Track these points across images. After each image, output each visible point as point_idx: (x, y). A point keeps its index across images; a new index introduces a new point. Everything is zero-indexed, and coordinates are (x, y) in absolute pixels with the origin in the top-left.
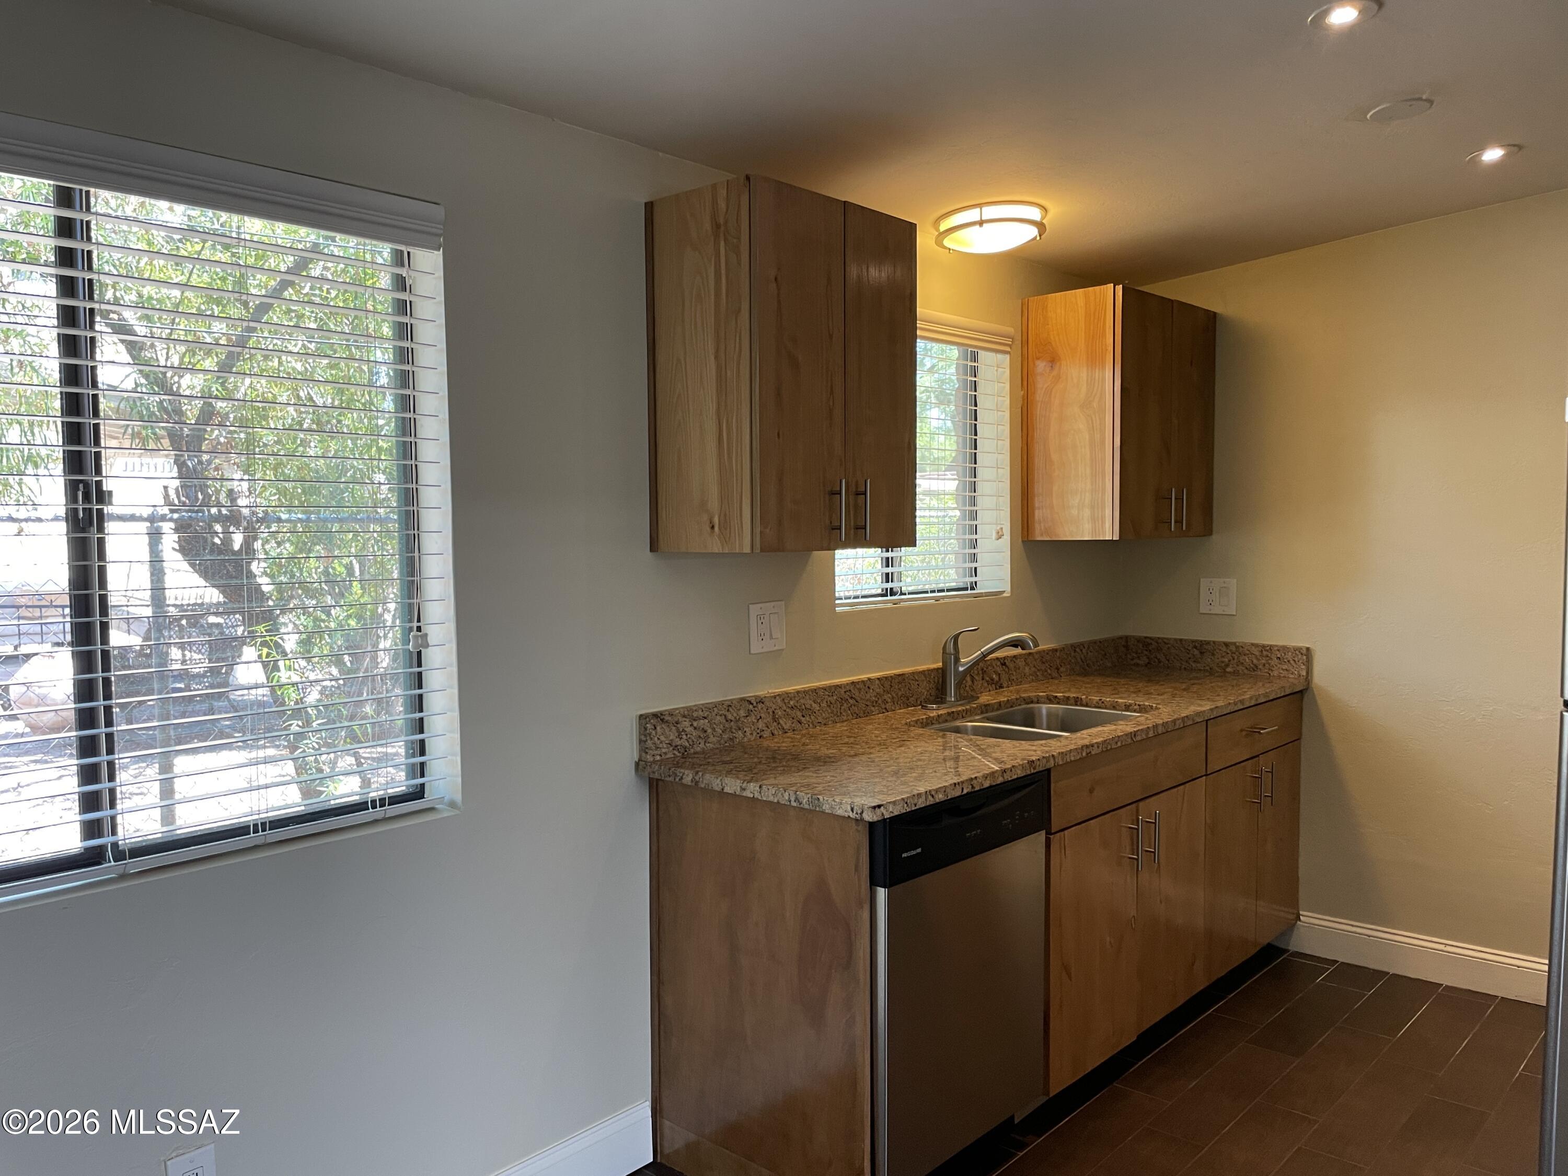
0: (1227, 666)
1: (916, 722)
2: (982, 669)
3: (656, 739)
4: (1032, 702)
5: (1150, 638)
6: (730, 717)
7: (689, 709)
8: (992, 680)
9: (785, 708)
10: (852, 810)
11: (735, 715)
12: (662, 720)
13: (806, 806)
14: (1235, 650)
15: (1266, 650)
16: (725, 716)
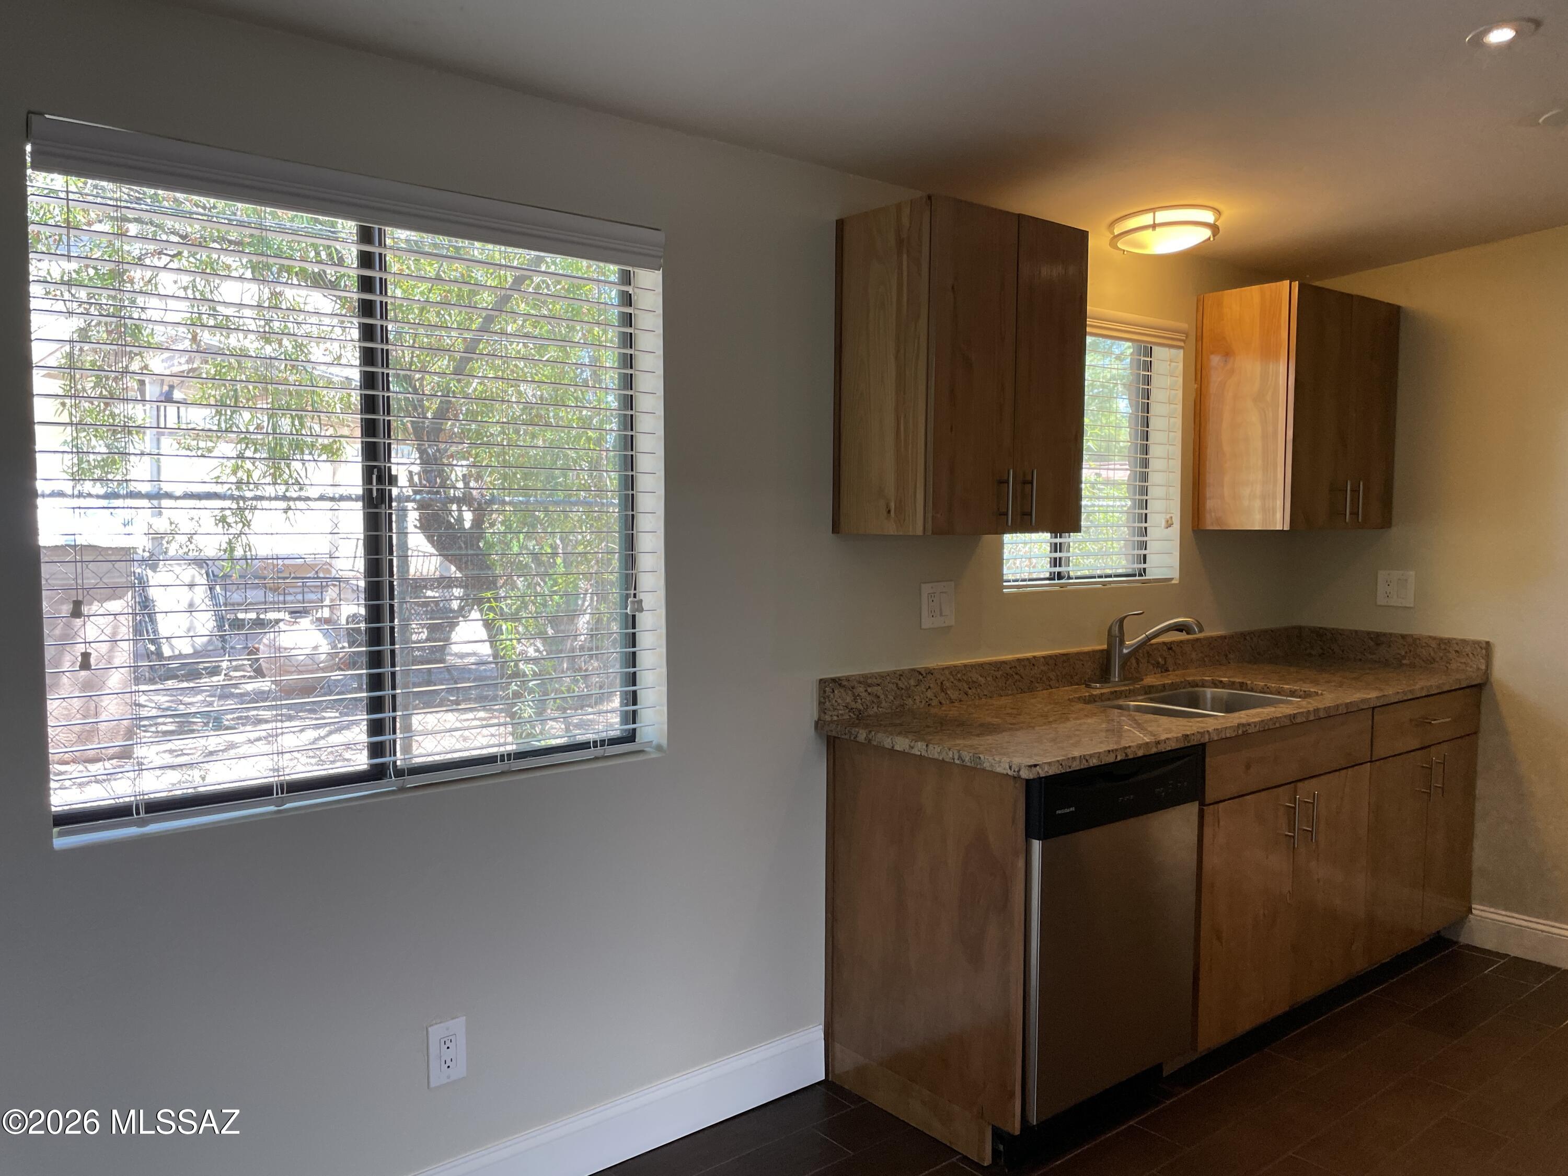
0: (1404, 657)
1: (1079, 698)
2: (1148, 653)
3: (834, 702)
4: (1197, 686)
5: (1325, 629)
6: (901, 685)
7: (865, 677)
8: (1158, 663)
9: (953, 680)
10: (1010, 767)
11: (906, 684)
12: (840, 685)
13: (969, 764)
14: (1412, 643)
15: (1444, 644)
16: (897, 684)
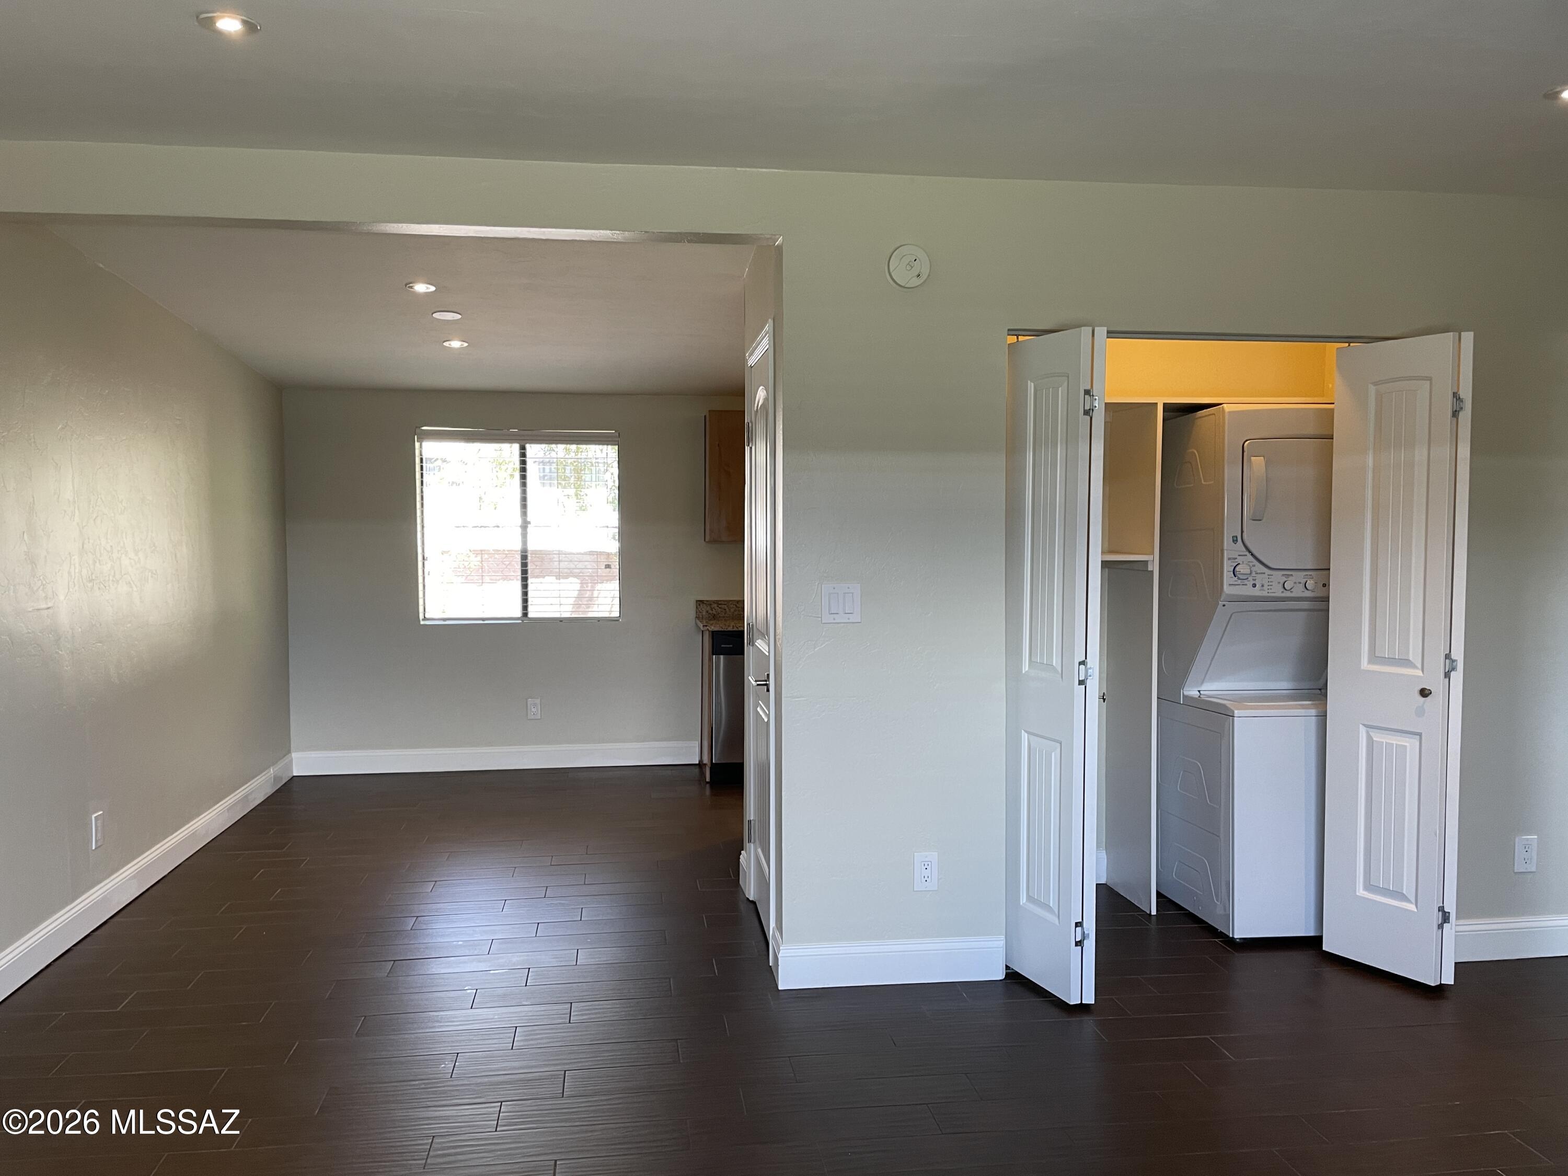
3: (704, 609)
7: (718, 601)
12: (704, 603)
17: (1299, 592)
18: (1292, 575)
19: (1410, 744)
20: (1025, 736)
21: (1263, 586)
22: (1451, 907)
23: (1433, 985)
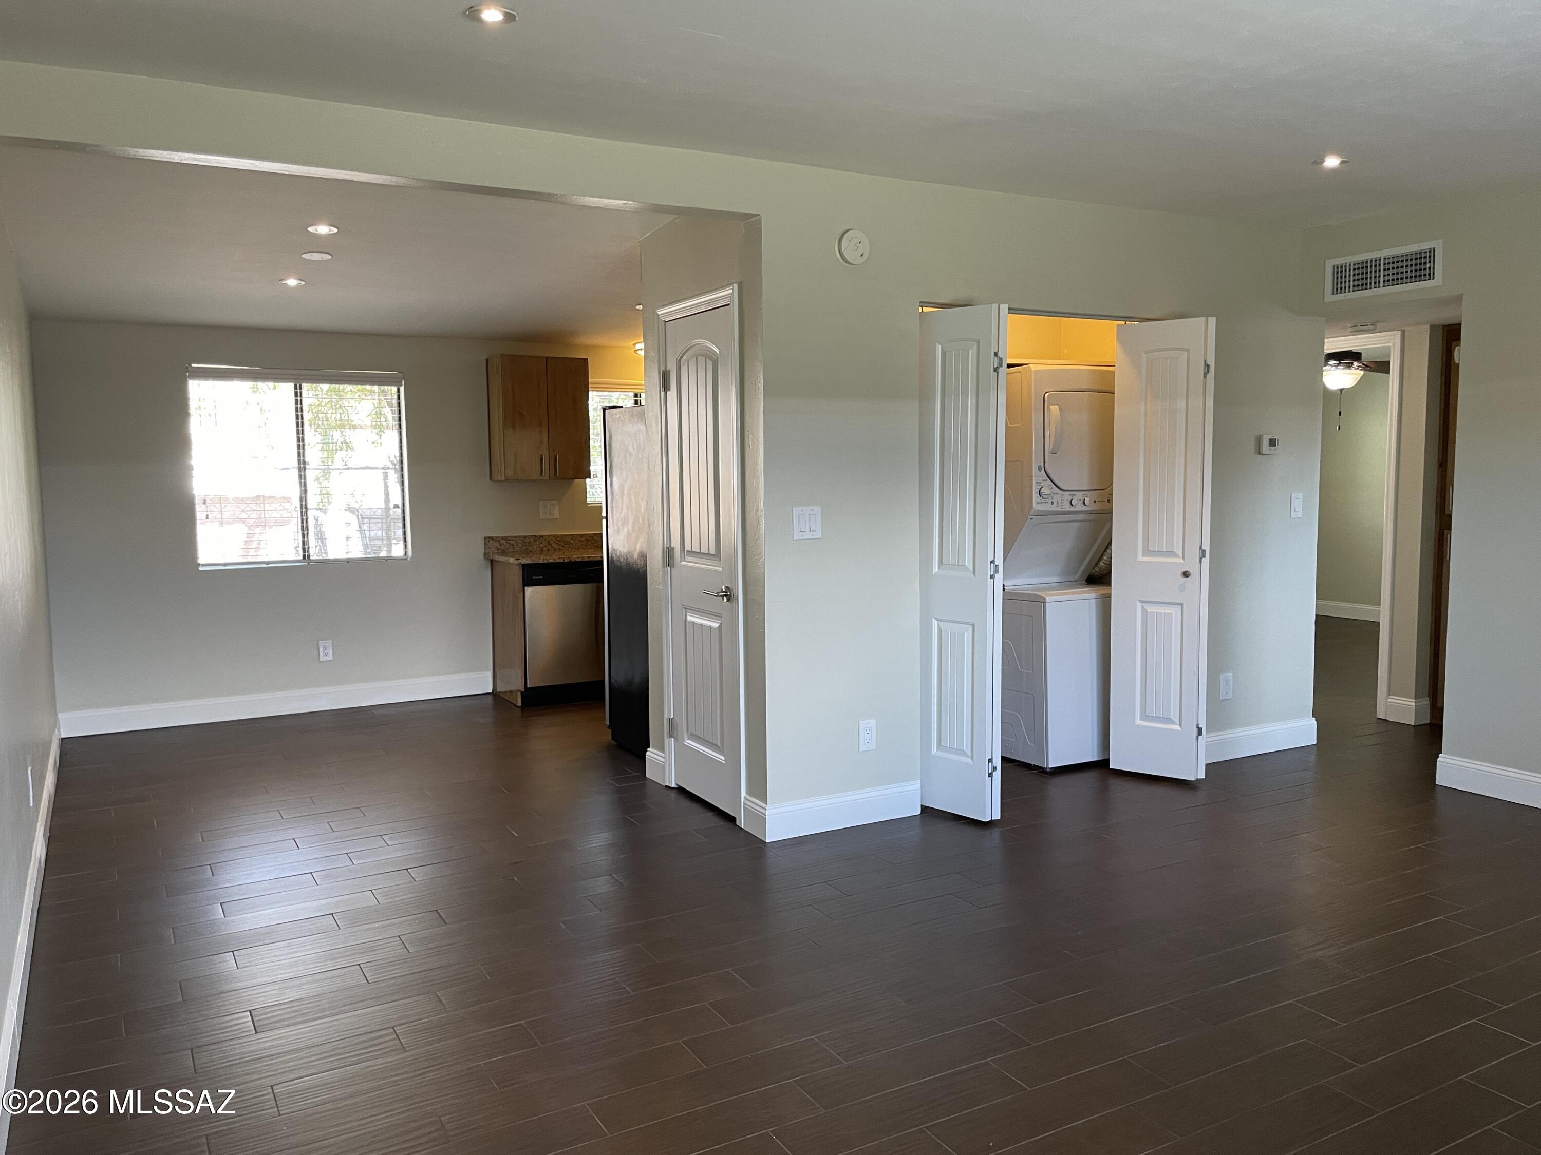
3: (491, 546)
6: (525, 541)
7: (505, 537)
9: (555, 540)
11: (528, 540)
12: (495, 539)
17: (1080, 507)
18: (1075, 495)
19: (1175, 611)
20: (935, 623)
21: (1058, 503)
22: (1203, 725)
23: (1194, 780)
